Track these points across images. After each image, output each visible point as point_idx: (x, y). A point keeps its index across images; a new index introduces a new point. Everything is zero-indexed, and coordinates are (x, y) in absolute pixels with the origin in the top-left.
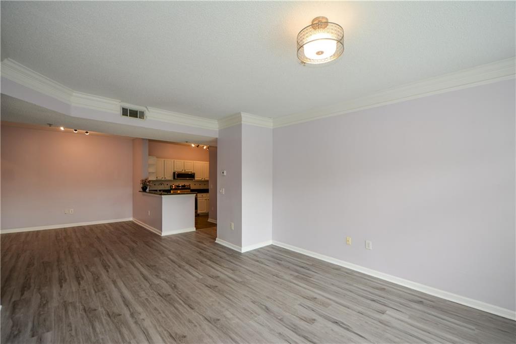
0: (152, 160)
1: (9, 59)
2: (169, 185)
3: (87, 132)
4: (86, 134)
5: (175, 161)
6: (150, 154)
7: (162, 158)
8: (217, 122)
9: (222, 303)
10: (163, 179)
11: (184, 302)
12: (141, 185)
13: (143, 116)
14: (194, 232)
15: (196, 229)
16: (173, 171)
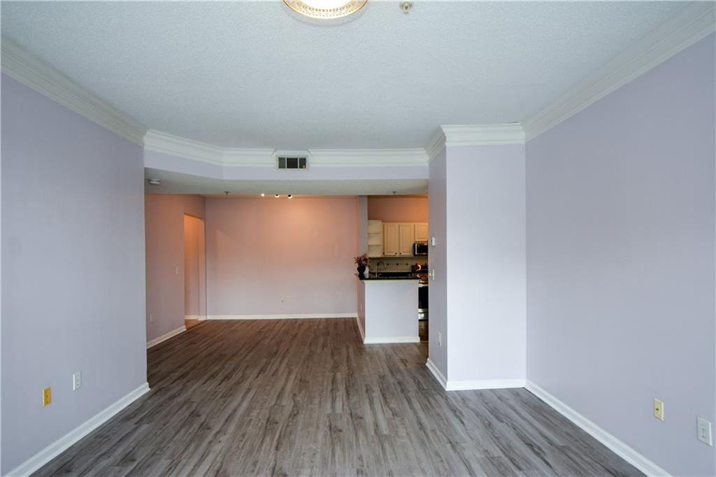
0: (376, 226)
1: (150, 130)
2: (409, 266)
3: (290, 196)
4: (290, 198)
5: (417, 224)
6: (371, 217)
7: (396, 222)
8: (424, 152)
9: (318, 456)
10: (398, 255)
11: (280, 437)
12: (357, 265)
13: (305, 164)
14: (415, 344)
15: (421, 339)
16: (413, 242)
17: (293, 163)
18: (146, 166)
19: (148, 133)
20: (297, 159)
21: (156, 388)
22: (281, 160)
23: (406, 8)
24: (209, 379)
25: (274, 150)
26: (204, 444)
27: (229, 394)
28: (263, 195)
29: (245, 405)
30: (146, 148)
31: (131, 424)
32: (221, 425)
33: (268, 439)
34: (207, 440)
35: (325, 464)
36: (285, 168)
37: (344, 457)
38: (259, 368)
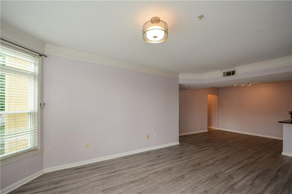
17: (229, 74)
18: (180, 83)
19: (180, 74)
20: (231, 72)
21: (181, 144)
22: (224, 73)
23: (200, 18)
24: (196, 146)
25: (221, 70)
26: (175, 161)
27: (197, 152)
28: (235, 85)
29: (197, 157)
30: (179, 78)
31: (167, 150)
32: (185, 158)
33: (192, 167)
34: (177, 160)
35: (198, 183)
36: (226, 76)
37: (208, 184)
38: (216, 148)
